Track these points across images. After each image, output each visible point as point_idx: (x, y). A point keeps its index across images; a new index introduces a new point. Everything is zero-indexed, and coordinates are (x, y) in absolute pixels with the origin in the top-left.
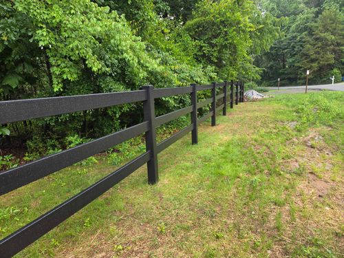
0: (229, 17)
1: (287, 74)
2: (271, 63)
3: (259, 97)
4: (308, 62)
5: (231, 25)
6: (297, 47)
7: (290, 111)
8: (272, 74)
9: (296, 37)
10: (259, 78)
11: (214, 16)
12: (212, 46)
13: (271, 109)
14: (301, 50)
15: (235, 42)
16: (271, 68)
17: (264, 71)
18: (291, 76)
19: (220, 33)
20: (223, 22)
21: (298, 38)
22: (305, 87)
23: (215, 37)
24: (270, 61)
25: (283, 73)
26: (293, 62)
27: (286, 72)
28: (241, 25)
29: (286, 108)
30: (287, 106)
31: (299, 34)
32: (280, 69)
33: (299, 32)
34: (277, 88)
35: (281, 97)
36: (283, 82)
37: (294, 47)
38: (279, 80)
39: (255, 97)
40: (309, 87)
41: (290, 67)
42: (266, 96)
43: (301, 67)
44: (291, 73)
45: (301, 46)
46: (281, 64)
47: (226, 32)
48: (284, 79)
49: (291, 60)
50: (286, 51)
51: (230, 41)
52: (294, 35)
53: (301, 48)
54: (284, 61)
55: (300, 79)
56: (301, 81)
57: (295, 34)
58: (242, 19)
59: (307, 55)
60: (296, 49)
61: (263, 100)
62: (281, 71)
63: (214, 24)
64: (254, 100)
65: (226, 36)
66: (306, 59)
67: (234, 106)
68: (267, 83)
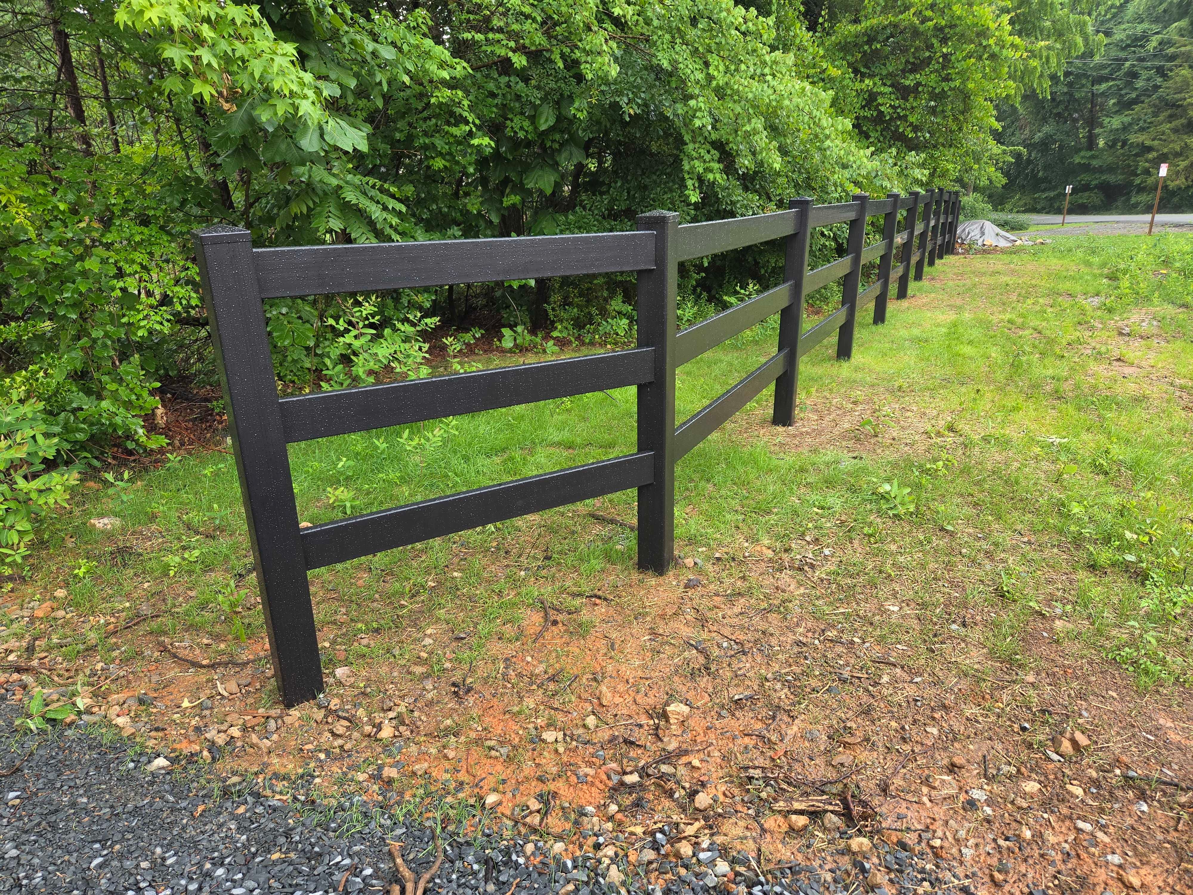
0: (959, 18)
1: (1100, 170)
2: (1047, 129)
3: (1003, 244)
4: (1175, 131)
5: (962, 38)
6: (1144, 74)
7: (1095, 276)
8: (1045, 168)
9: (1145, 37)
10: (1000, 180)
11: (917, 14)
12: (904, 92)
13: (1042, 270)
14: (1156, 87)
15: (971, 85)
16: (1044, 145)
17: (1018, 156)
18: (1112, 178)
19: (930, 57)
20: (941, 29)
21: (1153, 43)
22: (1148, 217)
23: (915, 68)
24: (1044, 120)
25: (1086, 168)
26: (1125, 128)
27: (1095, 163)
28: (991, 41)
29: (1084, 270)
30: (1088, 264)
31: (1155, 28)
32: (1078, 150)
33: (1157, 20)
34: (1059, 218)
35: (1072, 243)
36: (1083, 198)
37: (1133, 75)
38: (1068, 189)
39: (990, 240)
40: (1160, 218)
41: (1111, 146)
42: (1023, 240)
43: (1150, 149)
44: (1111, 169)
45: (1161, 71)
46: (1082, 133)
47: (945, 56)
48: (1086, 188)
49: (1116, 122)
50: (1104, 86)
51: (957, 83)
52: (1140, 28)
53: (1159, 80)
54: (1092, 122)
55: (1141, 189)
56: (1143, 198)
57: (1145, 25)
58: (992, 26)
59: (1174, 105)
60: (1140, 84)
61: (1015, 251)
62: (1077, 160)
63: (916, 33)
64: (987, 251)
65: (944, 67)
66: (1171, 118)
67: (937, 261)
68: (1027, 199)
